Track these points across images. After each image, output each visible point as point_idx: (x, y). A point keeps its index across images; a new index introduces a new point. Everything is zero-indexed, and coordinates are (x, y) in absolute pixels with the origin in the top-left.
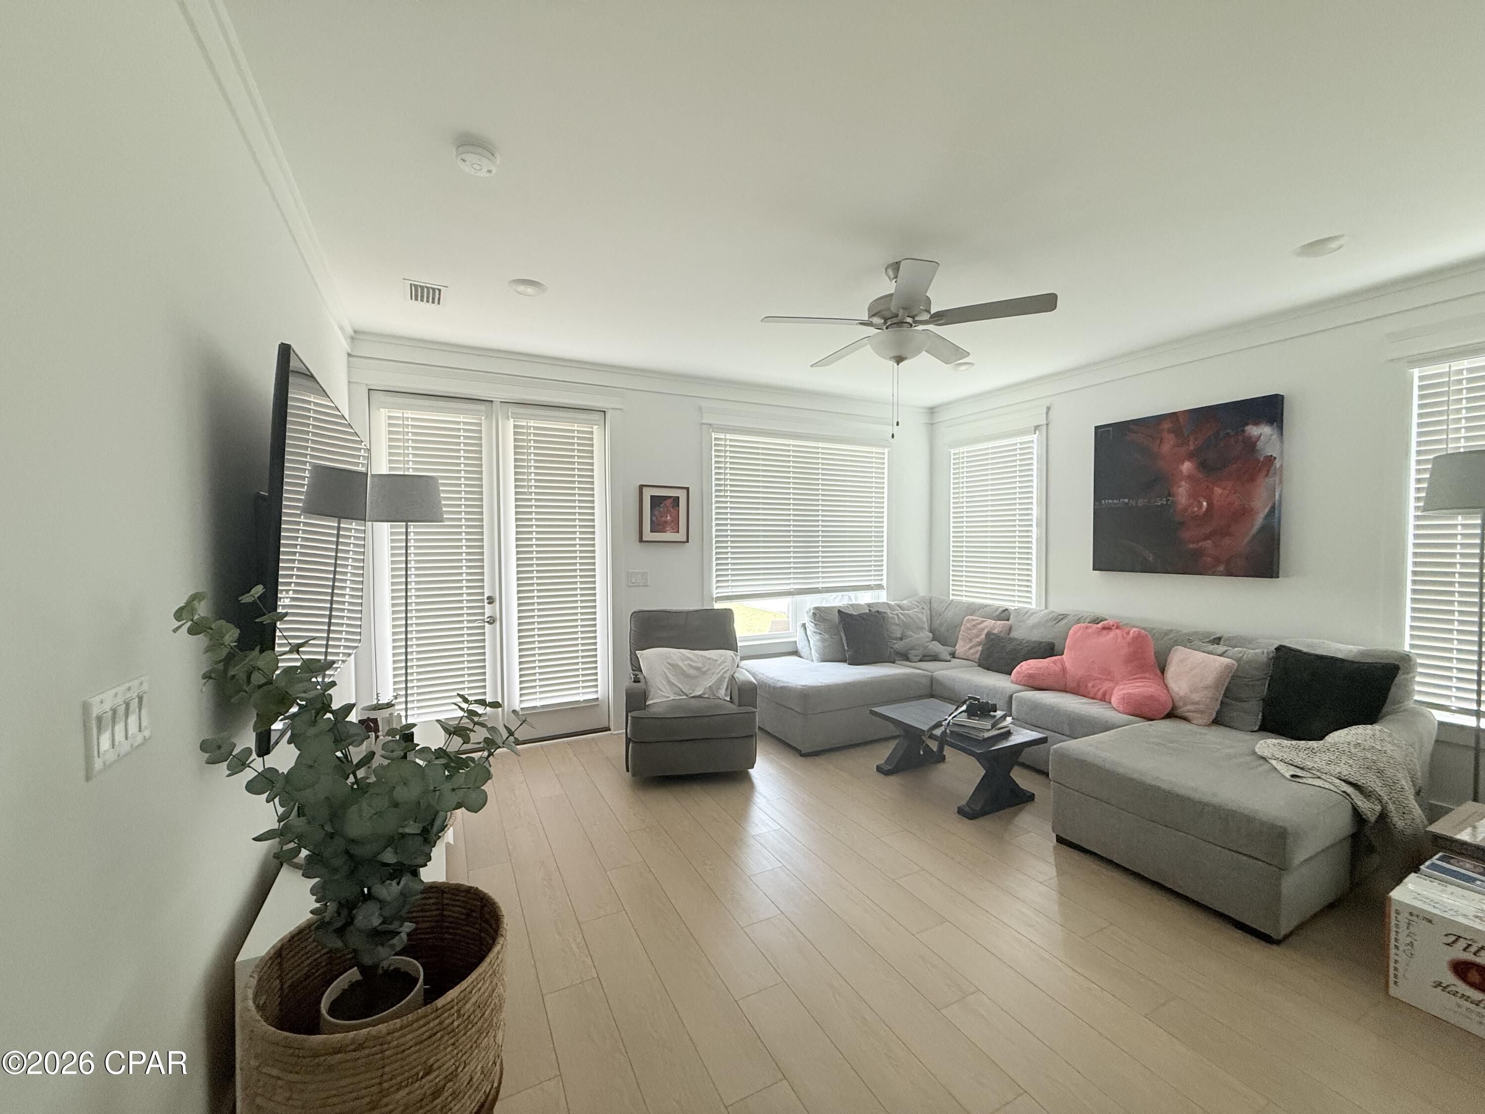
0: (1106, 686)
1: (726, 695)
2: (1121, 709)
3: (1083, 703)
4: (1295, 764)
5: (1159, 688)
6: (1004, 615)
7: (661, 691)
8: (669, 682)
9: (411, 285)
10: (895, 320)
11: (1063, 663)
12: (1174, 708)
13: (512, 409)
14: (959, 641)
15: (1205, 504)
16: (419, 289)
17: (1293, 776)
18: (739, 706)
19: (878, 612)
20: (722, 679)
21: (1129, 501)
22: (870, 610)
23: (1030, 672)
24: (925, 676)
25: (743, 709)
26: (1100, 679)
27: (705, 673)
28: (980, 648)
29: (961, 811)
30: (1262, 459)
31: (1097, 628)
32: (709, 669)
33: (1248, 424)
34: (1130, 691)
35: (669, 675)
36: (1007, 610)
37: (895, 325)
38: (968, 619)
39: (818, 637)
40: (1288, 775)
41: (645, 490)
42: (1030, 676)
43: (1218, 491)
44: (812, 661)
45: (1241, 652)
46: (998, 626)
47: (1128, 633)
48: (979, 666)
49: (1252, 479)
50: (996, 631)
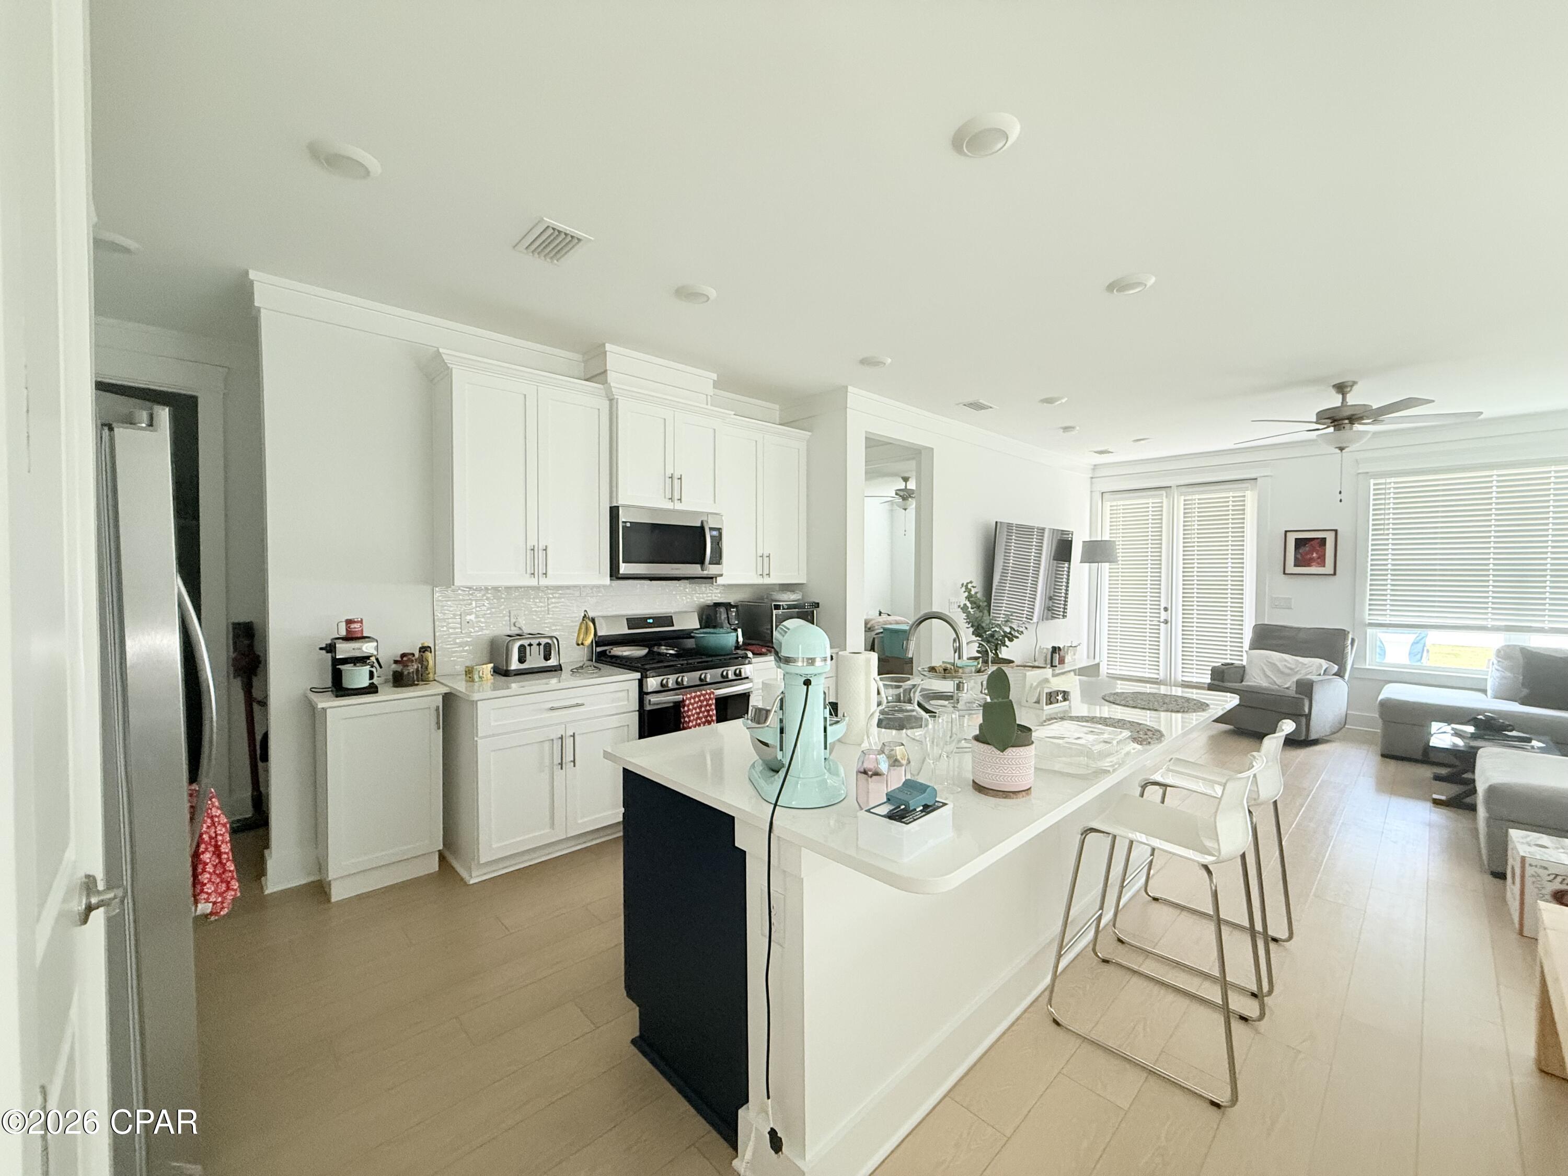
8: (1265, 674)
13: (1184, 489)
32: (1299, 670)
35: (1266, 670)
41: (1289, 534)
44: (1487, 697)
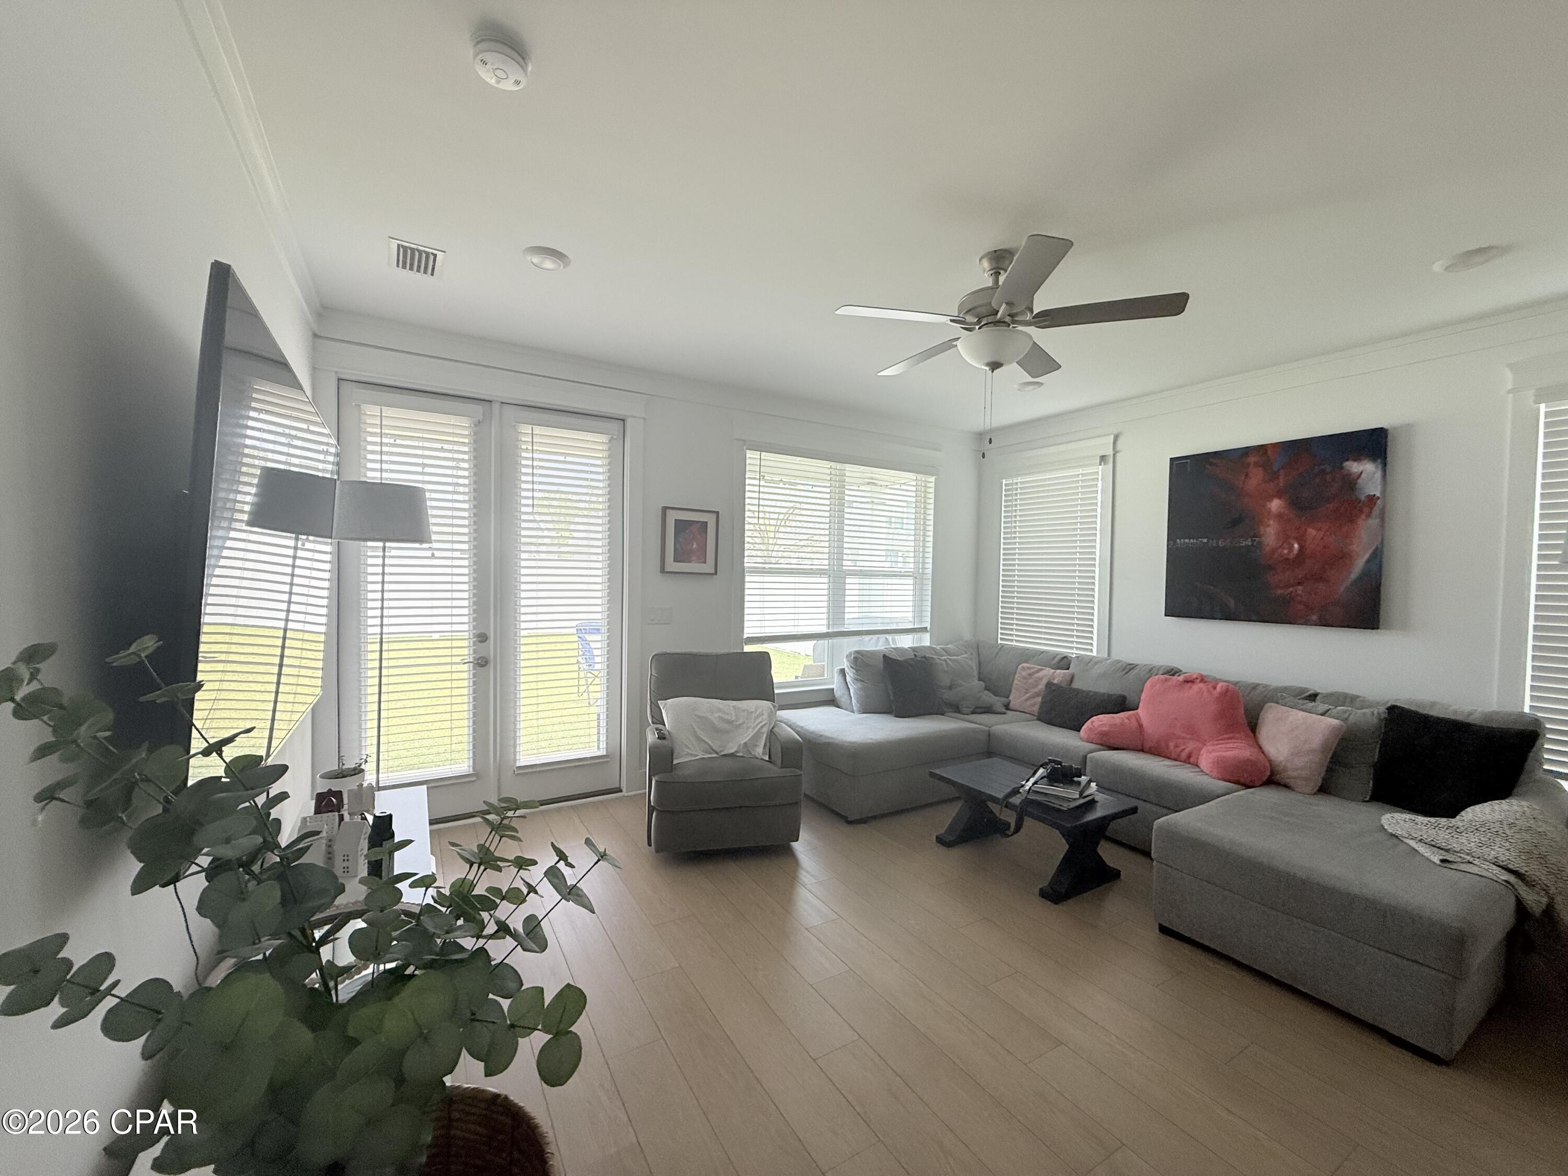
0: (1191, 746)
1: (764, 754)
2: (1215, 774)
3: (1169, 766)
4: (1438, 845)
5: (1253, 750)
6: (1064, 662)
7: (689, 748)
9: (398, 245)
10: (991, 319)
11: (1138, 720)
12: (1273, 773)
13: (515, 412)
14: (1013, 691)
15: (1296, 546)
16: (409, 252)
17: (1443, 861)
18: (782, 768)
19: (924, 657)
20: (757, 735)
21: (1208, 541)
22: (915, 655)
23: (1104, 729)
24: (983, 731)
25: (787, 772)
26: (1183, 738)
27: (738, 726)
28: (1040, 699)
29: (1043, 894)
30: (1363, 498)
31: (1178, 681)
32: (744, 723)
33: (1347, 460)
34: (1224, 754)
35: (697, 730)
36: (1066, 657)
37: (992, 325)
38: (1023, 667)
39: (859, 685)
40: (1436, 860)
41: (669, 512)
42: (1104, 734)
43: (1312, 532)
44: (853, 712)
45: (1345, 712)
46: (1059, 676)
47: (1215, 688)
48: (1038, 720)
49: (1352, 520)
50: (1056, 681)
